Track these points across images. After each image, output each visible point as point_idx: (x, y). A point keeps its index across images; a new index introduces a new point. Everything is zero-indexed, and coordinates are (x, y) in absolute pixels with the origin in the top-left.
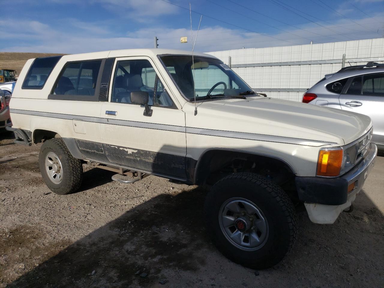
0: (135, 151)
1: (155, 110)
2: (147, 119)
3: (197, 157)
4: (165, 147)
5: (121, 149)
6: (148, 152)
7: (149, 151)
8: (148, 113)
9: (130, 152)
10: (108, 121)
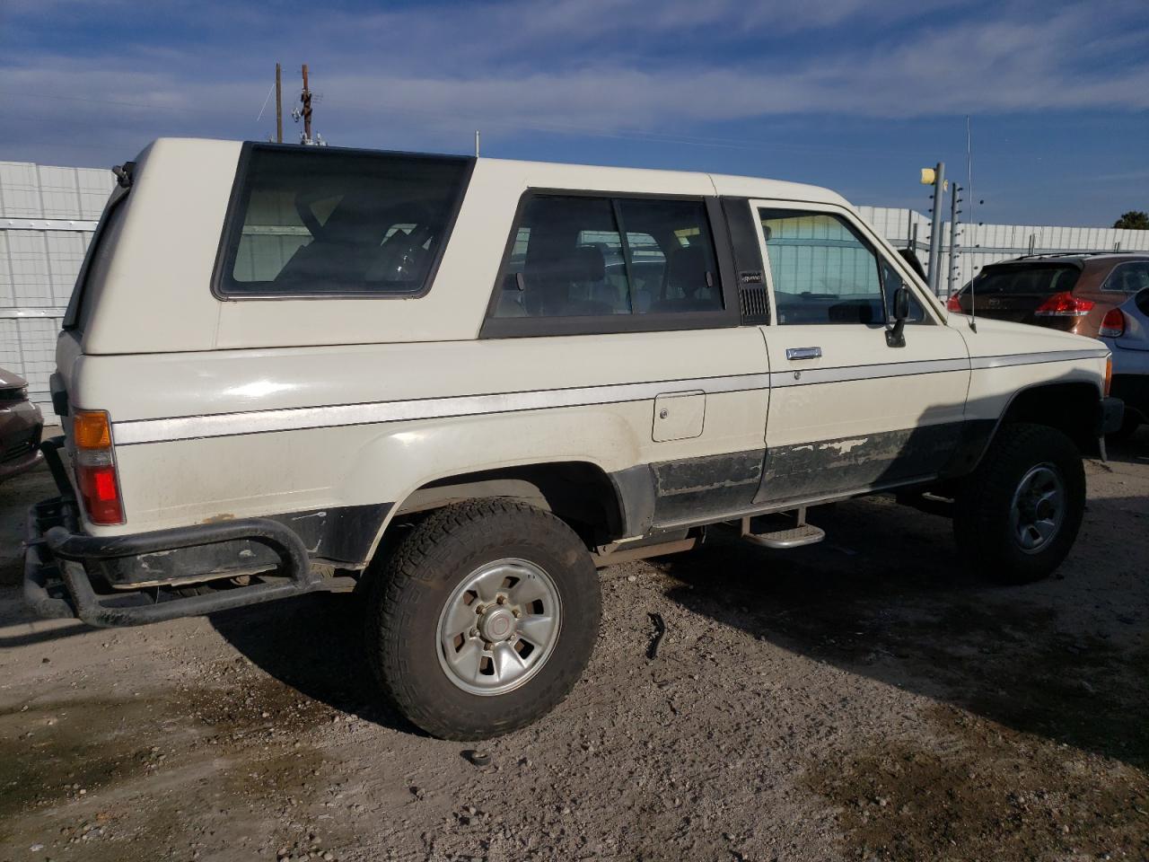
0: (860, 442)
1: (909, 331)
2: (896, 354)
3: (995, 413)
4: (931, 411)
5: (824, 447)
6: (891, 435)
7: (895, 432)
8: (895, 339)
9: (846, 447)
10: (796, 378)
